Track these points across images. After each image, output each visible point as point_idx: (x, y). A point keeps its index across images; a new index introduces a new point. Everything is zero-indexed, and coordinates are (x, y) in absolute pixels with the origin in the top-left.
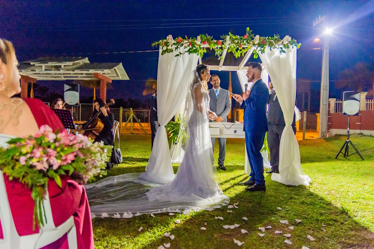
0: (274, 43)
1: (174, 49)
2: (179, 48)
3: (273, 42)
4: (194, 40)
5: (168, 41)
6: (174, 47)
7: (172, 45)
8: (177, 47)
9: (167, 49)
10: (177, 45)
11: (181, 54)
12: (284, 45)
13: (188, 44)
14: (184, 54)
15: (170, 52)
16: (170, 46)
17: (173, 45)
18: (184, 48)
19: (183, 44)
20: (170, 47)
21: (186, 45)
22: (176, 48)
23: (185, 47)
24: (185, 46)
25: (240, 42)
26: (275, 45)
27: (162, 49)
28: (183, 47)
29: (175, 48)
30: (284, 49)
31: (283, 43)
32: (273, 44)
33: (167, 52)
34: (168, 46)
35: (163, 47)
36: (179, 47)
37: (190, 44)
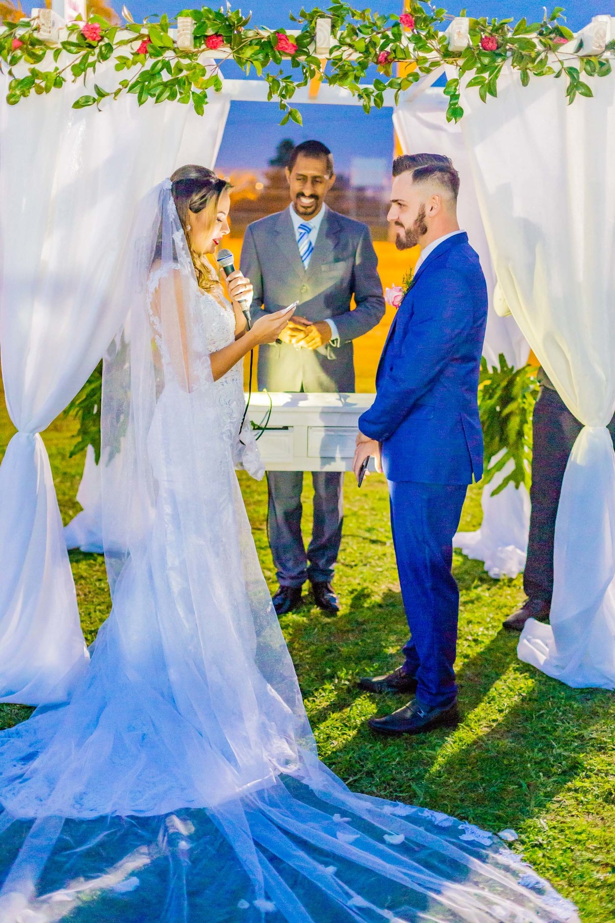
0: (540, 48)
1: (68, 75)
2: (90, 70)
3: (536, 41)
4: (164, 28)
5: (36, 35)
6: (68, 59)
7: (57, 53)
8: (85, 57)
9: (35, 74)
10: (83, 52)
11: (101, 94)
12: (587, 59)
13: (137, 45)
14: (116, 94)
15: (47, 90)
16: (50, 54)
17: (64, 52)
18: (118, 68)
19: (109, 47)
20: (47, 65)
21: (126, 51)
22: (79, 69)
23: (123, 63)
24: (121, 58)
25: (382, 41)
26: (543, 55)
27: (10, 73)
28: (112, 62)
29: (74, 67)
30: (583, 77)
31: (581, 45)
32: (538, 54)
33: (33, 90)
34: (38, 59)
35: (14, 62)
36: (91, 59)
37: (143, 50)
